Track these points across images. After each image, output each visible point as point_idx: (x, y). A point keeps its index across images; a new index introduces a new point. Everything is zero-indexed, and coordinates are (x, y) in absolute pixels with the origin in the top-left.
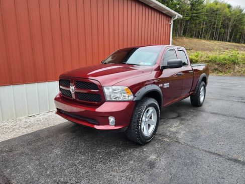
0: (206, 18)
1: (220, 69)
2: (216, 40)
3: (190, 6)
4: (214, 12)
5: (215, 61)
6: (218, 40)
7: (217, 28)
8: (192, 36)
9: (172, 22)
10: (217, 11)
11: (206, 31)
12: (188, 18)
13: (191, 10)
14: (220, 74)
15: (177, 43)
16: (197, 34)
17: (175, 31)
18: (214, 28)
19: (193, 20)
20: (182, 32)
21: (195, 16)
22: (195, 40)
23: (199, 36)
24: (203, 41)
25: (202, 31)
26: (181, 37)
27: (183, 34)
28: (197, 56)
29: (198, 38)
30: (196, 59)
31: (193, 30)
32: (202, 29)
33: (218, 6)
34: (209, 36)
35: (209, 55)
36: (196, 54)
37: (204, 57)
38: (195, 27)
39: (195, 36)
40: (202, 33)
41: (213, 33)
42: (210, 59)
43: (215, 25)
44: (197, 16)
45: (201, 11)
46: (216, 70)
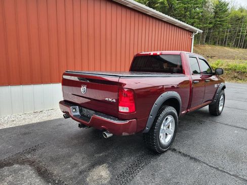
0: (230, 26)
1: (240, 77)
2: (240, 47)
3: (214, 14)
4: (239, 19)
5: (235, 70)
6: (243, 48)
7: (242, 36)
8: (215, 44)
9: (193, 37)
10: (242, 18)
11: (230, 39)
12: (211, 25)
13: (214, 17)
14: (240, 81)
15: (199, 51)
16: (220, 42)
17: (198, 38)
18: (238, 36)
19: (217, 27)
20: (205, 40)
21: (218, 24)
22: (218, 48)
23: (223, 43)
24: (227, 49)
25: (226, 39)
26: (203, 44)
27: (206, 42)
28: (217, 64)
29: (222, 45)
30: (216, 67)
31: (217, 38)
32: (226, 36)
33: (244, 14)
34: (234, 44)
35: (230, 63)
36: (217, 62)
37: (224, 65)
38: (219, 34)
39: (218, 44)
40: (226, 41)
41: (238, 41)
42: (230, 68)
43: (240, 32)
44: (220, 24)
45: (225, 18)
46: (235, 77)
